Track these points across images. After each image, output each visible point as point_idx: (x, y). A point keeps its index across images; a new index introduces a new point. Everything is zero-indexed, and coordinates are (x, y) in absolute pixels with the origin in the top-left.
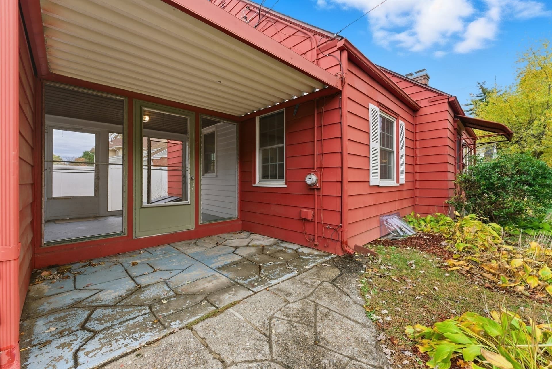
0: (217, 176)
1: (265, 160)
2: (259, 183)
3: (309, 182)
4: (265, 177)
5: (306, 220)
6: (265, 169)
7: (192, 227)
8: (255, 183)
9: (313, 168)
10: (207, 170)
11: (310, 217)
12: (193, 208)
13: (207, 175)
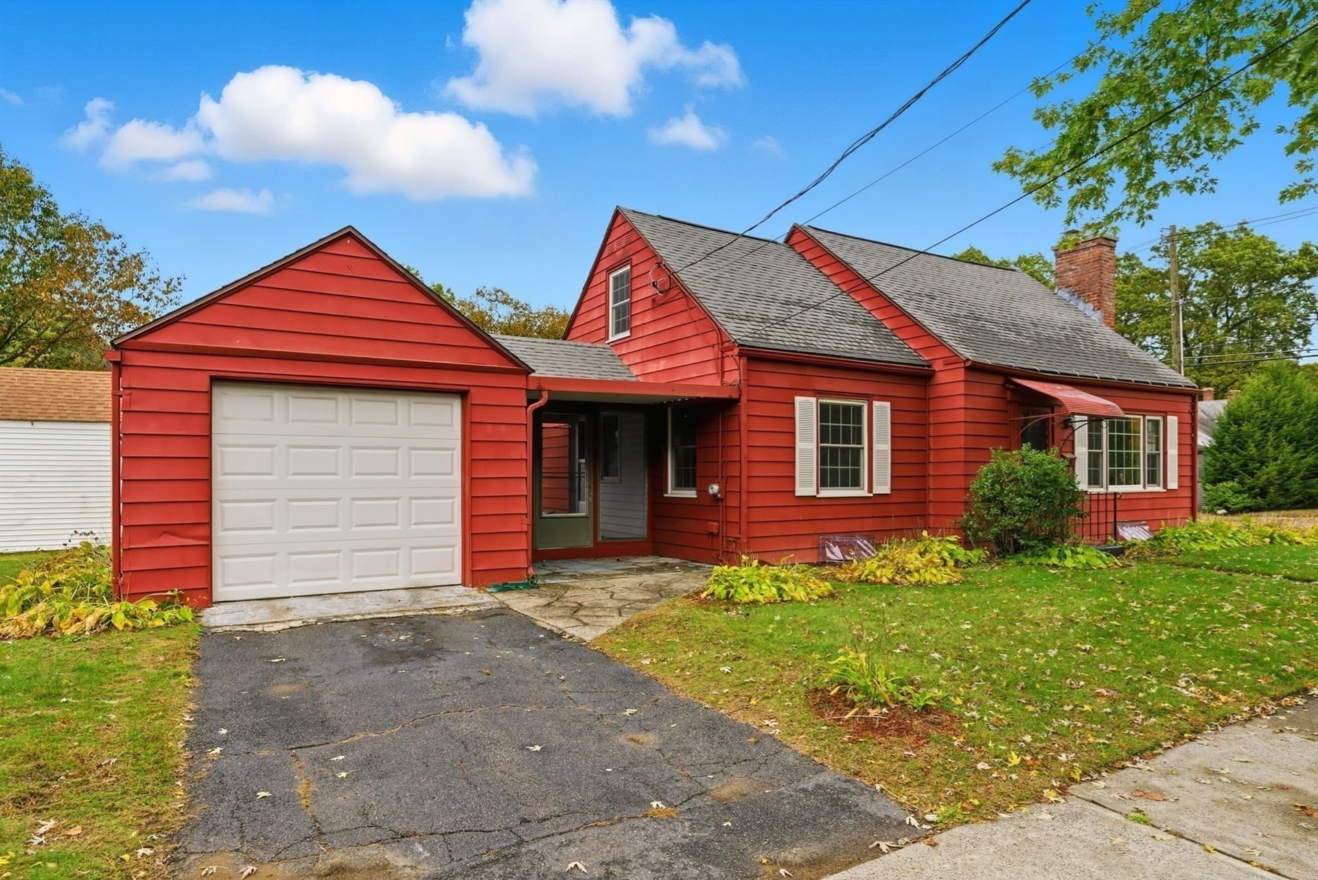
0: (621, 481)
1: (677, 464)
2: (672, 492)
3: (711, 492)
4: (679, 485)
5: (711, 534)
6: (678, 473)
7: (589, 543)
8: (667, 493)
9: (717, 477)
10: (606, 474)
11: (715, 531)
12: (591, 521)
13: (606, 478)
